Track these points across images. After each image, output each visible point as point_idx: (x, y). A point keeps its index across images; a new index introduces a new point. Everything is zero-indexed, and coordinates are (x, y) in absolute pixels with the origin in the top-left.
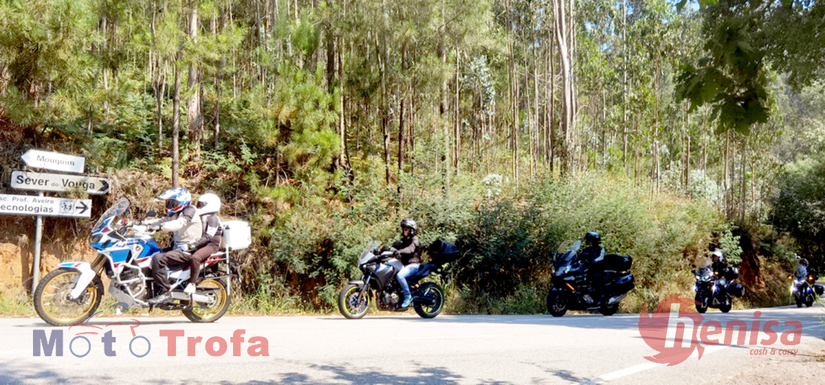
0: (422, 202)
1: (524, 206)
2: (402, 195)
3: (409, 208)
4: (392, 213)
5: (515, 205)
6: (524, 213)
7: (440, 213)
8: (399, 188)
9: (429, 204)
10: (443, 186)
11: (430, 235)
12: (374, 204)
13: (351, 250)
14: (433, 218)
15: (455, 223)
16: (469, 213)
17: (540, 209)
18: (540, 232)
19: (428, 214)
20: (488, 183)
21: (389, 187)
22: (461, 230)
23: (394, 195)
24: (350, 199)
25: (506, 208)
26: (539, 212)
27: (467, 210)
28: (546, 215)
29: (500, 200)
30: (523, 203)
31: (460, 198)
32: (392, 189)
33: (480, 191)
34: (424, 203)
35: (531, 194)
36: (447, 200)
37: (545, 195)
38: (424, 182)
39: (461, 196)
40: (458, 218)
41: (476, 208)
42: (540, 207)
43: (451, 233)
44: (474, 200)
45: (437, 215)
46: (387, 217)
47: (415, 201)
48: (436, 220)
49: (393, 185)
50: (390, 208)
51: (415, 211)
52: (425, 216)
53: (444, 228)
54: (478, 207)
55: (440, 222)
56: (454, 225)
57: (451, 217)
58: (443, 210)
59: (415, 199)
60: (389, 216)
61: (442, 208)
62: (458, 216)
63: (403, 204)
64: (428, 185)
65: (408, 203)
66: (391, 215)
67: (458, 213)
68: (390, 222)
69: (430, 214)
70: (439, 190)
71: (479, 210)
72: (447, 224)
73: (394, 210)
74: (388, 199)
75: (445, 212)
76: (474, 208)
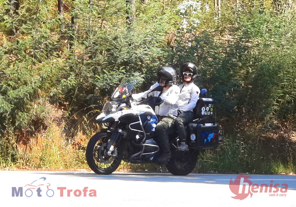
0: (101, 35)
1: (229, 41)
2: (77, 27)
3: (85, 42)
4: (65, 48)
5: (216, 40)
6: (228, 49)
7: (123, 49)
8: (73, 19)
9: (110, 38)
10: (126, 15)
11: (112, 75)
12: (43, 37)
13: (16, 92)
14: (115, 54)
15: (142, 61)
16: (159, 50)
17: (247, 44)
18: (248, 72)
19: (108, 50)
20: (183, 11)
21: (61, 16)
22: (150, 70)
23: (67, 26)
24: (15, 31)
25: (205, 43)
26: (246, 48)
27: (157, 45)
28: (255, 52)
29: (198, 33)
30: (227, 37)
31: (148, 31)
32: (64, 18)
33: (173, 21)
34: (103, 36)
35: (237, 26)
36: (132, 33)
37: (254, 27)
38: (104, 11)
39: (150, 28)
40: (146, 54)
41: (169, 43)
42: (248, 42)
43: (137, 74)
44: (166, 32)
45: (120, 51)
46: (59, 53)
47: (93, 33)
48: (118, 57)
49: (66, 14)
50: (63, 42)
51: (92, 46)
52: (104, 52)
53: (129, 67)
54: (170, 42)
55: (123, 59)
56: (140, 63)
57: (136, 54)
58: (127, 44)
59: (92, 31)
60: (61, 52)
61: (126, 42)
62: (146, 52)
63: (78, 37)
64: (108, 14)
65: (85, 36)
66: (64, 51)
67: (145, 49)
68: (63, 59)
69: (111, 49)
70: (122, 20)
71: (172, 45)
72: (132, 62)
73: (67, 45)
74: (60, 31)
75: (130, 47)
76: (165, 43)
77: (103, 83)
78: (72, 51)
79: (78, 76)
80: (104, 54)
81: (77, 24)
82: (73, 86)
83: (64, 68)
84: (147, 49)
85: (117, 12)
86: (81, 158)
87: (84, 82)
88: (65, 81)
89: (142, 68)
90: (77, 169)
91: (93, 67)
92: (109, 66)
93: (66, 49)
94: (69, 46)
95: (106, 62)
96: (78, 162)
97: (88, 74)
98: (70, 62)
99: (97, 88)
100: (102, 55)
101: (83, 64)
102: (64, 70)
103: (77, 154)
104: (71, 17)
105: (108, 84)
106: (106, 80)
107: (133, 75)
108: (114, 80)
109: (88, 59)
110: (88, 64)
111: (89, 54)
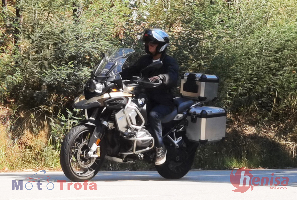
0: (47, 29)
1: (180, 33)
2: (22, 20)
3: (31, 36)
6: (179, 41)
7: (70, 43)
9: (57, 32)
10: (74, 8)
11: (60, 70)
14: (62, 48)
15: (90, 55)
17: (199, 36)
18: (200, 65)
19: (55, 44)
20: (133, 3)
21: (5, 9)
23: (12, 19)
26: (198, 40)
27: (106, 38)
29: (147, 25)
30: (178, 28)
31: (96, 23)
32: (9, 12)
33: (122, 13)
34: (50, 29)
35: (188, 17)
36: (80, 26)
37: (206, 18)
38: (50, 3)
39: (98, 21)
40: (95, 48)
41: (117, 36)
42: (200, 33)
43: (85, 68)
44: (115, 25)
45: (68, 45)
46: (3, 48)
47: (39, 26)
48: (65, 51)
49: (10, 7)
50: (7, 37)
51: (39, 40)
52: (51, 46)
53: (76, 61)
54: (119, 35)
55: (71, 53)
56: (88, 57)
57: (85, 47)
58: (74, 38)
59: (38, 24)
60: (5, 47)
61: (75, 36)
62: (94, 46)
63: (24, 31)
64: (55, 6)
65: (30, 30)
66: (8, 45)
67: (94, 42)
68: (8, 55)
69: (58, 43)
70: (69, 12)
71: (121, 38)
72: (80, 56)
73: (12, 39)
74: (5, 24)
75: (77, 41)
76: (114, 35)
77: (50, 78)
78: (18, 45)
79: (23, 71)
80: (51, 48)
81: (22, 17)
82: (19, 82)
83: (9, 63)
84: (96, 42)
85: (63, 4)
86: (27, 158)
87: (31, 78)
88: (10, 78)
89: (90, 62)
90: (23, 170)
91: (39, 62)
92: (56, 60)
93: (11, 43)
94: (14, 40)
95: (53, 57)
96: (25, 162)
97: (35, 69)
98: (16, 57)
99: (44, 84)
100: (48, 49)
101: (29, 58)
102: (9, 65)
103: (24, 154)
104: (16, 10)
105: (56, 80)
106: (54, 75)
107: (81, 70)
108: (63, 75)
109: (34, 53)
110: (34, 59)
111: (35, 48)
